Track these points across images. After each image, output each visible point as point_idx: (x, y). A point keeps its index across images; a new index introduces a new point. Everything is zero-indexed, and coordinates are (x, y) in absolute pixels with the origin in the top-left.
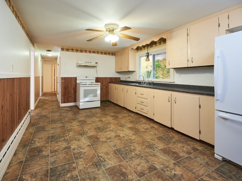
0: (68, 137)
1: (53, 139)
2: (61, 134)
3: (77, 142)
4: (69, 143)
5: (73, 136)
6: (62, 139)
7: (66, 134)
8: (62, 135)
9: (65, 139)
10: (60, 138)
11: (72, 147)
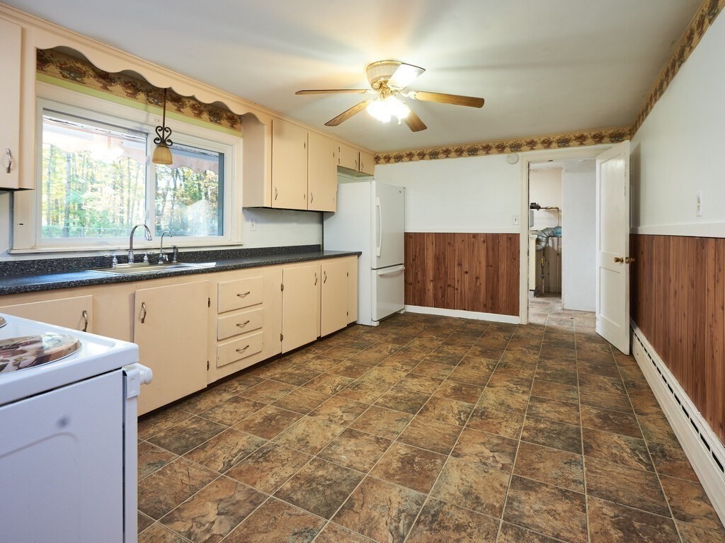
0: (526, 423)
1: (573, 438)
2: (544, 444)
3: (510, 401)
4: (530, 407)
5: (507, 421)
6: (542, 426)
7: (525, 434)
8: (541, 440)
9: (537, 421)
10: (549, 433)
11: (526, 397)
